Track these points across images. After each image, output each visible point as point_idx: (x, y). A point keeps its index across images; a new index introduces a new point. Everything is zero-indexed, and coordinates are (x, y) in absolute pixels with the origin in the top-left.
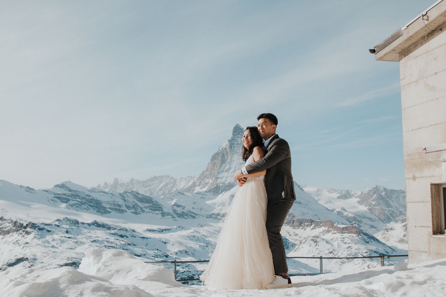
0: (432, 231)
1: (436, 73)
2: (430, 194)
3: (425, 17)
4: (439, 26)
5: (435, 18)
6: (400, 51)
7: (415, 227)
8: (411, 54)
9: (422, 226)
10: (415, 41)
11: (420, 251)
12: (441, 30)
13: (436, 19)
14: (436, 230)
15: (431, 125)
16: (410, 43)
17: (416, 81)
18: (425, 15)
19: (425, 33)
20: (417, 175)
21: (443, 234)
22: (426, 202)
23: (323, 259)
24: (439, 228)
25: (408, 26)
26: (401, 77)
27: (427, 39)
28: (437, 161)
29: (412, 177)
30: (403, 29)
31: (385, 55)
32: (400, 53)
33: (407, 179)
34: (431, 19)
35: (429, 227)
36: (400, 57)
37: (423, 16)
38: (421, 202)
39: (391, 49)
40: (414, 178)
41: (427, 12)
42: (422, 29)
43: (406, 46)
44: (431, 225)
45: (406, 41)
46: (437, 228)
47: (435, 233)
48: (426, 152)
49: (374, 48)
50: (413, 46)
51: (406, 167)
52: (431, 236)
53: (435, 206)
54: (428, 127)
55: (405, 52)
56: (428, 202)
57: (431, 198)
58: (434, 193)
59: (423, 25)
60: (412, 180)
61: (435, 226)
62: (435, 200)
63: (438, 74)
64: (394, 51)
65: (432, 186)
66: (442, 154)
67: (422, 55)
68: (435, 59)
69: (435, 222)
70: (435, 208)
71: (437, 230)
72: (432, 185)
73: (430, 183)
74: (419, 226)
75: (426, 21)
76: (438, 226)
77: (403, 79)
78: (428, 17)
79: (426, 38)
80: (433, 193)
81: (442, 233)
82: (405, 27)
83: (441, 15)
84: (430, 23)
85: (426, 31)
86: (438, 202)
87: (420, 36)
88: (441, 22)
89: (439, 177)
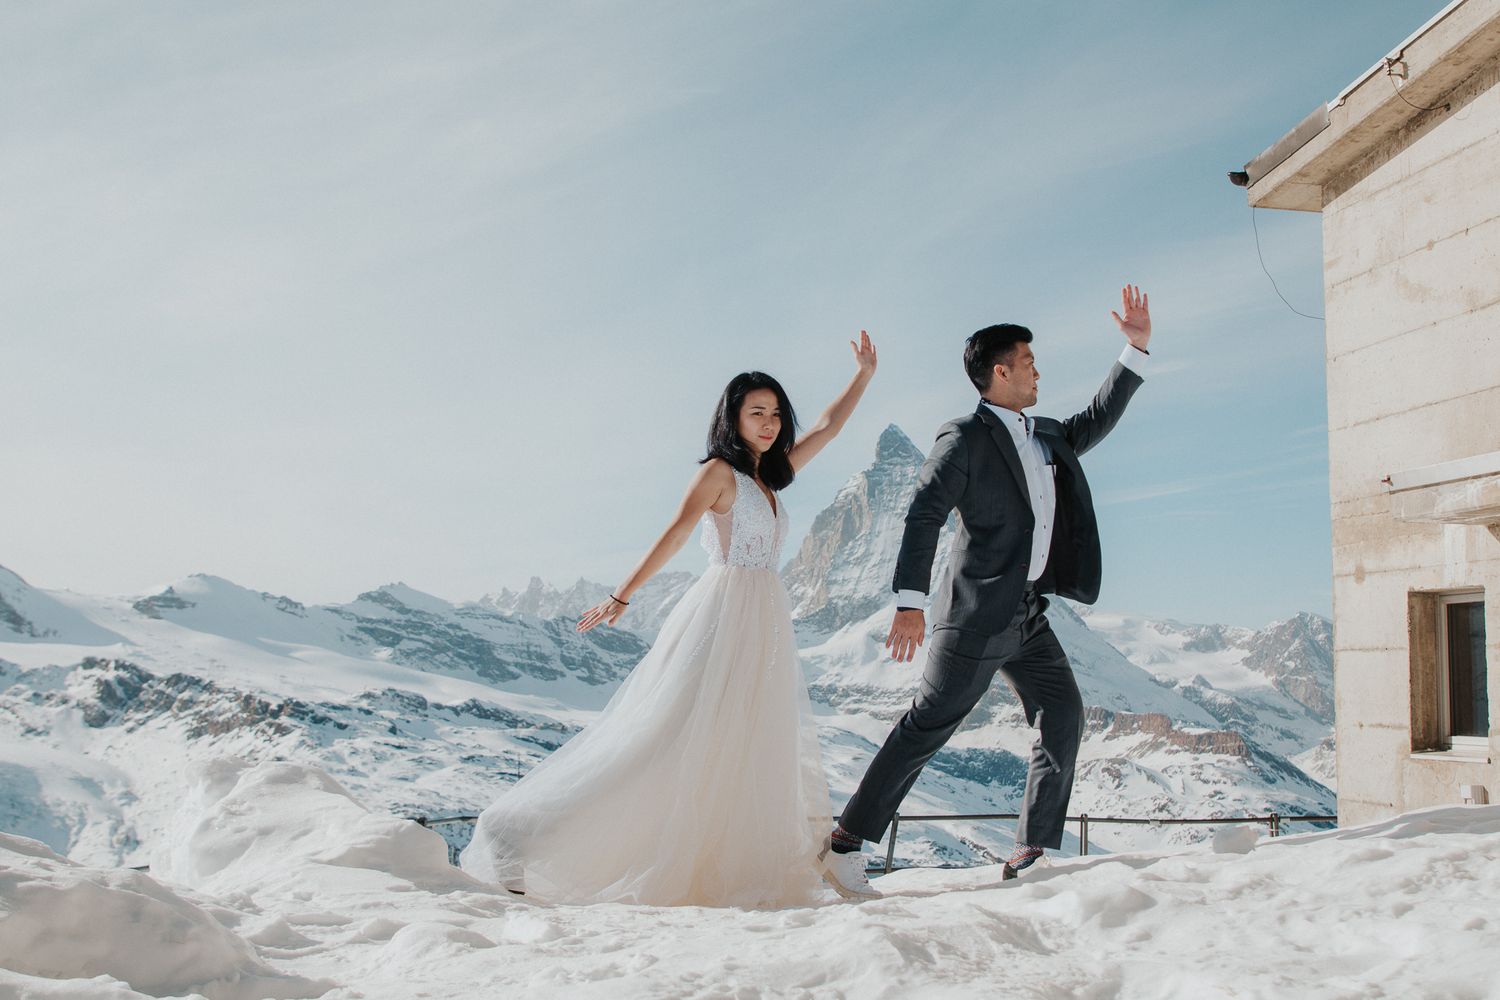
0: (1409, 741)
1: (1431, 245)
2: (1407, 624)
3: (1398, 68)
4: (1440, 97)
5: (1427, 68)
6: (1322, 176)
7: (1358, 728)
8: (1358, 187)
9: (1381, 725)
10: (1369, 144)
11: (1372, 803)
12: (1448, 107)
13: (1429, 71)
14: (1422, 736)
15: (1415, 408)
16: (1353, 149)
17: (1370, 271)
18: (1398, 60)
19: (1401, 119)
20: (1369, 564)
21: (1445, 750)
22: (1393, 649)
24: (1434, 731)
25: (1345, 97)
26: (1327, 259)
27: (1406, 137)
28: (1422, 517)
29: (1353, 570)
30: (1330, 106)
31: (1276, 189)
32: (1324, 183)
33: (1339, 576)
34: (1413, 74)
35: (1400, 727)
36: (1323, 194)
37: (1391, 63)
38: (1377, 649)
39: (1294, 171)
40: (1360, 575)
41: (1402, 51)
42: (1388, 105)
43: (1342, 158)
44: (1407, 722)
45: (1340, 143)
46: (1427, 731)
47: (1419, 746)
48: (1393, 489)
49: (1245, 167)
50: (1364, 160)
51: (1338, 541)
52: (1407, 757)
53: (1420, 663)
54: (1404, 412)
55: (1337, 180)
56: (1402, 648)
57: (1410, 635)
58: (1420, 621)
59: (1391, 92)
60: (1353, 578)
61: (1420, 724)
62: (1421, 644)
63: (1436, 246)
64: (1305, 175)
65: (1414, 599)
66: (1440, 495)
67: (1388, 188)
68: (1428, 200)
69: (1420, 712)
70: (1420, 668)
71: (1425, 738)
72: (1412, 594)
73: (1407, 590)
74: (1371, 726)
75: (1400, 79)
76: (1428, 724)
77: (1331, 264)
78: (1405, 66)
79: (1402, 133)
80: (1417, 620)
81: (1442, 746)
82: (1336, 101)
83: (1445, 60)
84: (1413, 85)
85: (1402, 112)
86: (1431, 649)
87: (1384, 127)
88: (1447, 83)
89: (1434, 571)
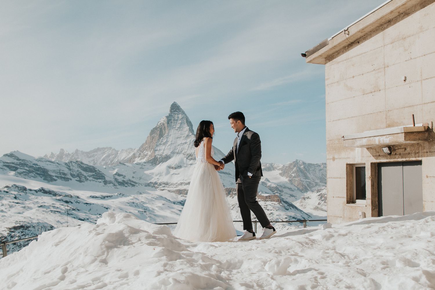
0: (346, 201)
1: (353, 77)
2: (346, 172)
3: (347, 32)
4: (357, 40)
5: (354, 33)
6: (325, 56)
7: (333, 198)
8: (335, 60)
9: (339, 197)
10: (338, 50)
11: (336, 216)
12: (359, 42)
13: (355, 34)
14: (349, 200)
15: (348, 118)
16: (334, 50)
17: (338, 82)
18: (347, 30)
19: (346, 44)
20: (336, 157)
21: (355, 203)
22: (342, 178)
23: (257, 223)
24: (352, 198)
25: (333, 38)
26: (326, 78)
27: (348, 49)
28: (352, 146)
29: (332, 158)
30: (329, 39)
31: (313, 59)
32: (325, 58)
33: (328, 159)
34: (351, 34)
35: (344, 198)
36: (325, 61)
37: (345, 31)
38: (338, 178)
39: (319, 55)
40: (334, 159)
41: (348, 28)
42: (344, 41)
43: (331, 53)
44: (345, 196)
45: (331, 49)
46: (350, 199)
47: (348, 202)
48: (344, 139)
49: (305, 52)
50: (336, 53)
51: (328, 150)
52: (346, 205)
53: (349, 181)
54: (346, 119)
55: (329, 58)
56: (344, 178)
57: (347, 175)
58: (349, 171)
59: (345, 38)
60: (332, 160)
61: (349, 197)
62: (349, 177)
63: (355, 77)
64: (321, 56)
65: (347, 165)
66: (356, 141)
67: (343, 61)
68: (353, 65)
69: (349, 194)
70: (349, 183)
71: (350, 200)
72: (347, 164)
73: (346, 163)
74: (336, 197)
75: (347, 35)
76: (350, 197)
77: (327, 79)
78: (349, 32)
79: (347, 47)
80: (348, 171)
81: (354, 202)
82: (331, 38)
83: (359, 32)
84: (350, 37)
85: (347, 43)
86: (351, 178)
87: (342, 46)
88: (359, 37)
89: (353, 159)
